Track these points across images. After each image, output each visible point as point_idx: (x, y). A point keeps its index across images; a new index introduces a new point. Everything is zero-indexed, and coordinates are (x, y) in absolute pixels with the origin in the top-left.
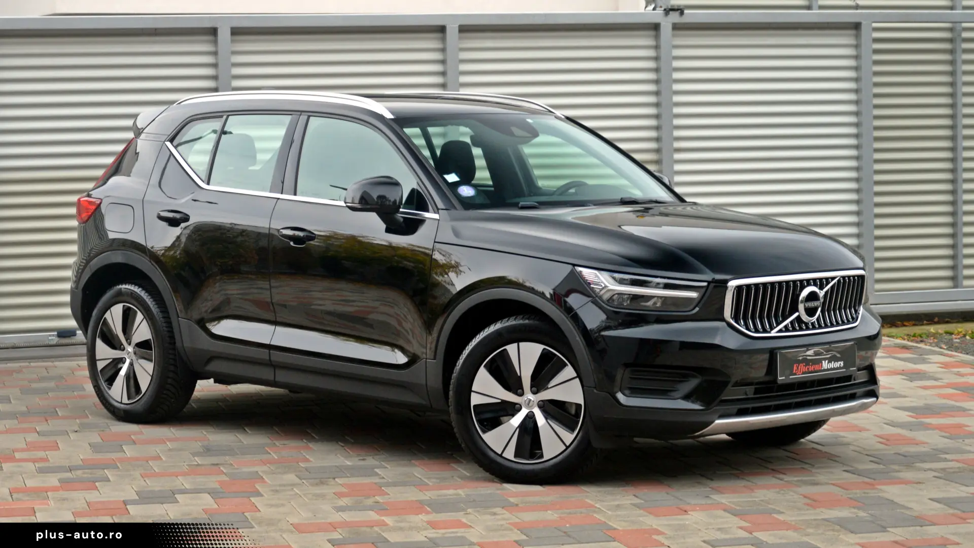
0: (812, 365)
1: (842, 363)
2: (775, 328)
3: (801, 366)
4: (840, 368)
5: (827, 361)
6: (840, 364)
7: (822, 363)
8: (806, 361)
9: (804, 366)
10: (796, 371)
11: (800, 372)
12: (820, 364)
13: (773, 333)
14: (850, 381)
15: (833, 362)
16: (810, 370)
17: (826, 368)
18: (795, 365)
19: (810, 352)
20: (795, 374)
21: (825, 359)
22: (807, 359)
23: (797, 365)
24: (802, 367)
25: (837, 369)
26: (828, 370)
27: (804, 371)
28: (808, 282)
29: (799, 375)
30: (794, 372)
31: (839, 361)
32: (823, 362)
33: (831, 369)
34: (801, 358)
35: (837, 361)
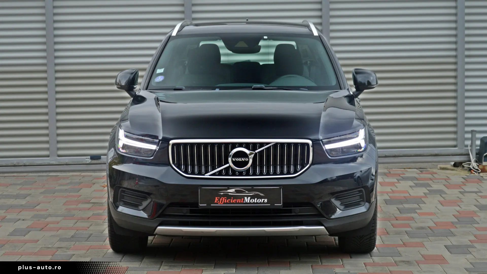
0: (233, 199)
1: (266, 200)
2: (209, 172)
3: (222, 199)
4: (264, 203)
5: (249, 198)
6: (264, 201)
7: (244, 199)
8: (228, 196)
9: (225, 199)
10: (217, 201)
11: (222, 202)
12: (242, 199)
13: (207, 176)
14: (291, 213)
15: (256, 199)
16: (231, 202)
17: (248, 202)
18: (216, 198)
19: (232, 190)
20: (217, 204)
21: (247, 196)
22: (229, 194)
23: (219, 198)
24: (224, 199)
25: (261, 203)
26: (250, 203)
27: (225, 202)
28: (241, 145)
29: (220, 204)
30: (216, 201)
31: (263, 199)
32: (246, 198)
33: (254, 203)
34: (222, 194)
35: (261, 198)
